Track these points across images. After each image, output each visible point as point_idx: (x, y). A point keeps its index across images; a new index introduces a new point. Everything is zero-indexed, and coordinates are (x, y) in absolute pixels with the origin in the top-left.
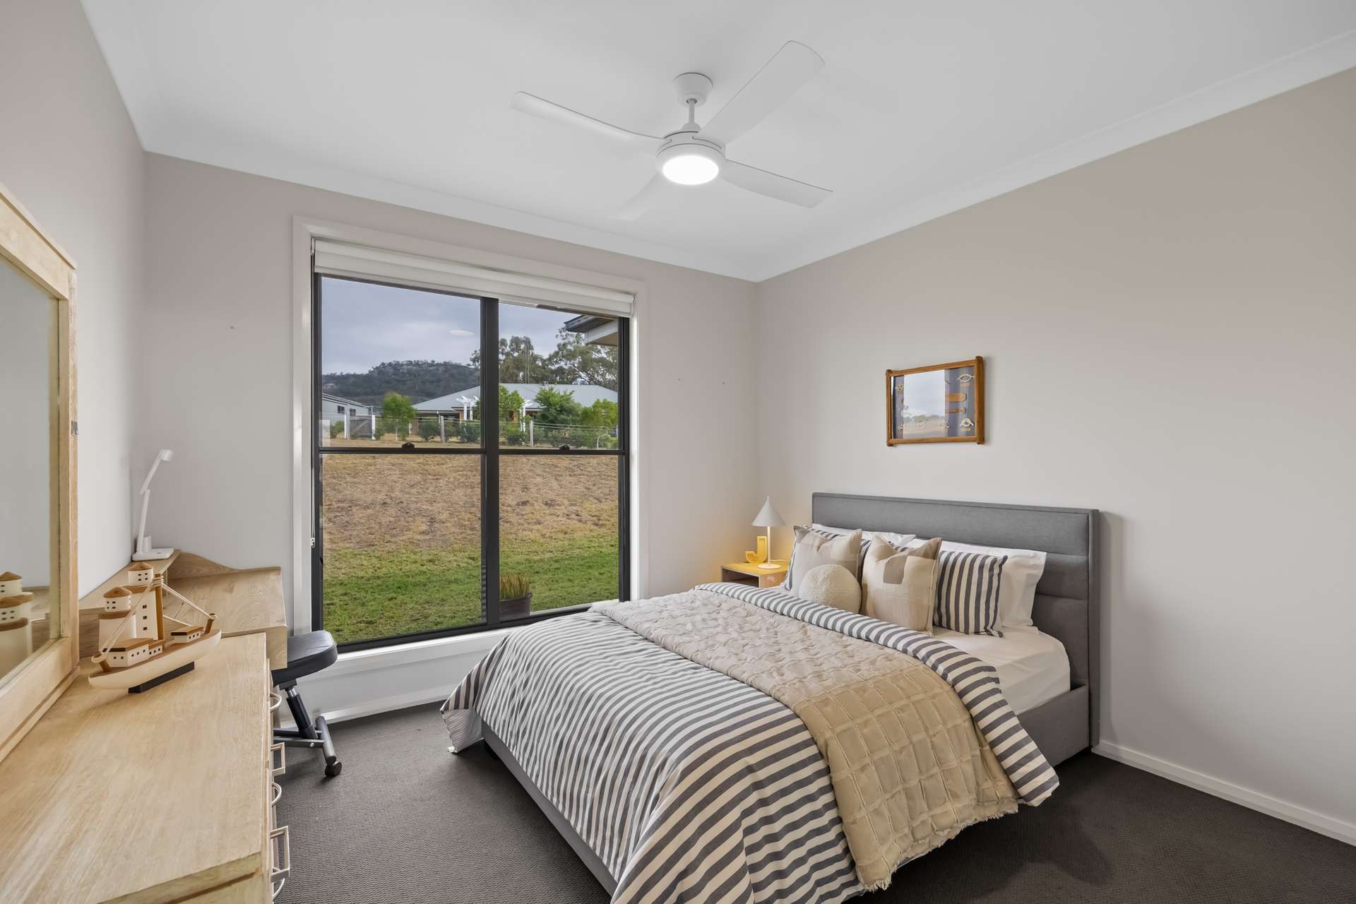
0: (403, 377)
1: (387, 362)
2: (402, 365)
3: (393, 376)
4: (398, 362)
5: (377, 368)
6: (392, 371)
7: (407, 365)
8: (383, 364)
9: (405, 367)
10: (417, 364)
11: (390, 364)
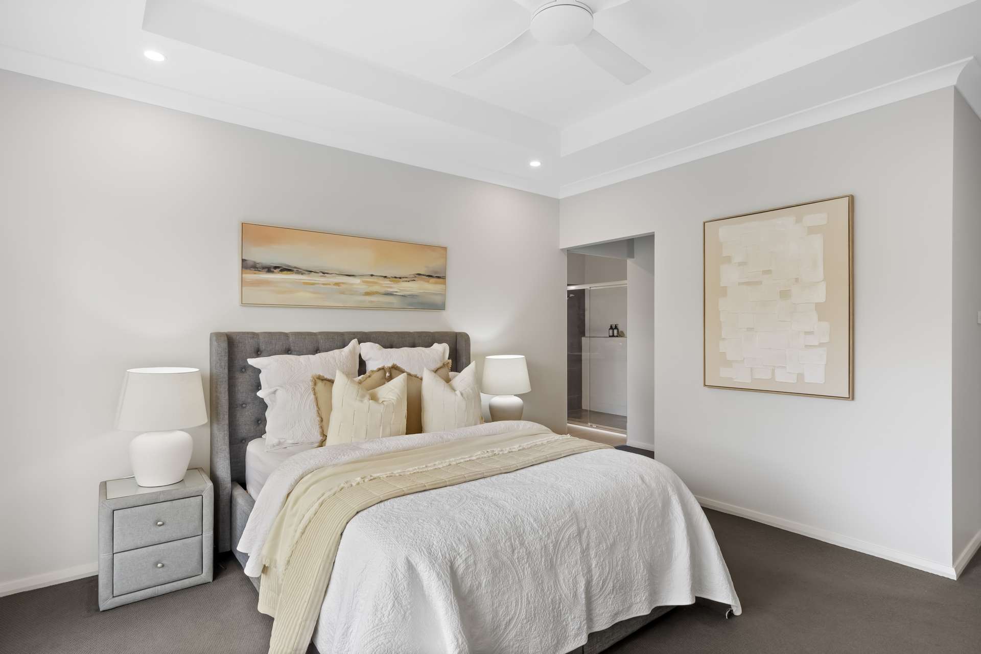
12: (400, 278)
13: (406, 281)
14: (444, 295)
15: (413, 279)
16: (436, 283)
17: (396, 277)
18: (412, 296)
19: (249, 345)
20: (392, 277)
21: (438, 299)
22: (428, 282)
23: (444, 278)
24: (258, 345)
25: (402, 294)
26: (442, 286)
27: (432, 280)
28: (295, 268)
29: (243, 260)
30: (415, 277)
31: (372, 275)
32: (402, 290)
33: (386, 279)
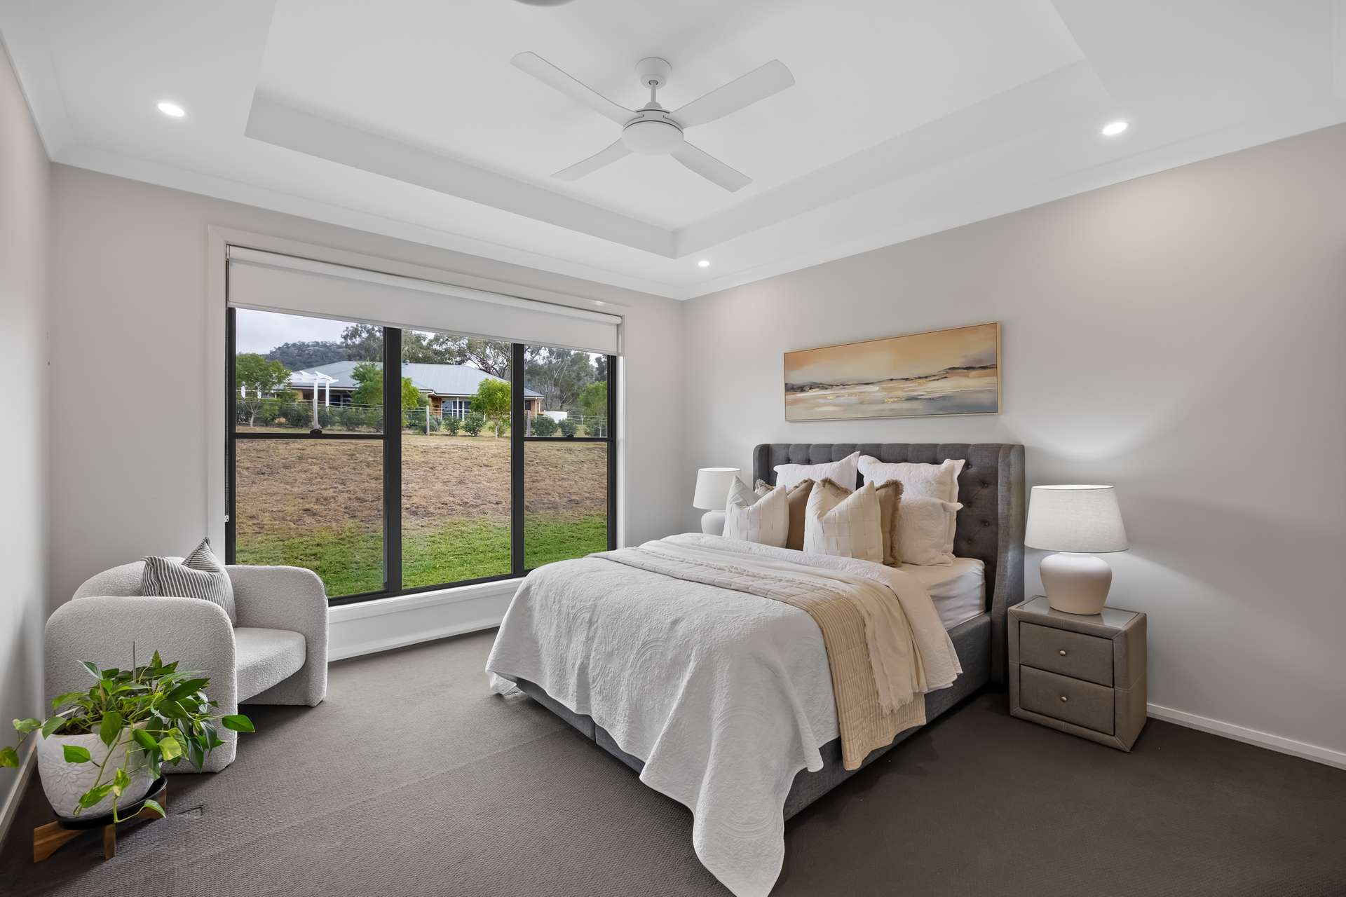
0: (308, 358)
1: (290, 342)
2: (308, 346)
3: (297, 357)
4: (304, 343)
5: (279, 348)
6: (296, 352)
7: (313, 346)
8: (286, 344)
9: (312, 348)
10: (325, 345)
11: (294, 345)
12: (926, 377)
13: (934, 380)
14: (995, 392)
15: (945, 376)
16: (980, 377)
17: (920, 378)
18: (943, 398)
19: (781, 454)
20: (916, 378)
21: (985, 398)
22: (967, 376)
23: (994, 367)
24: (788, 455)
25: (930, 397)
26: (991, 380)
27: (974, 373)
28: (821, 384)
29: (786, 384)
30: (947, 373)
31: (892, 380)
32: (928, 392)
33: (908, 382)
